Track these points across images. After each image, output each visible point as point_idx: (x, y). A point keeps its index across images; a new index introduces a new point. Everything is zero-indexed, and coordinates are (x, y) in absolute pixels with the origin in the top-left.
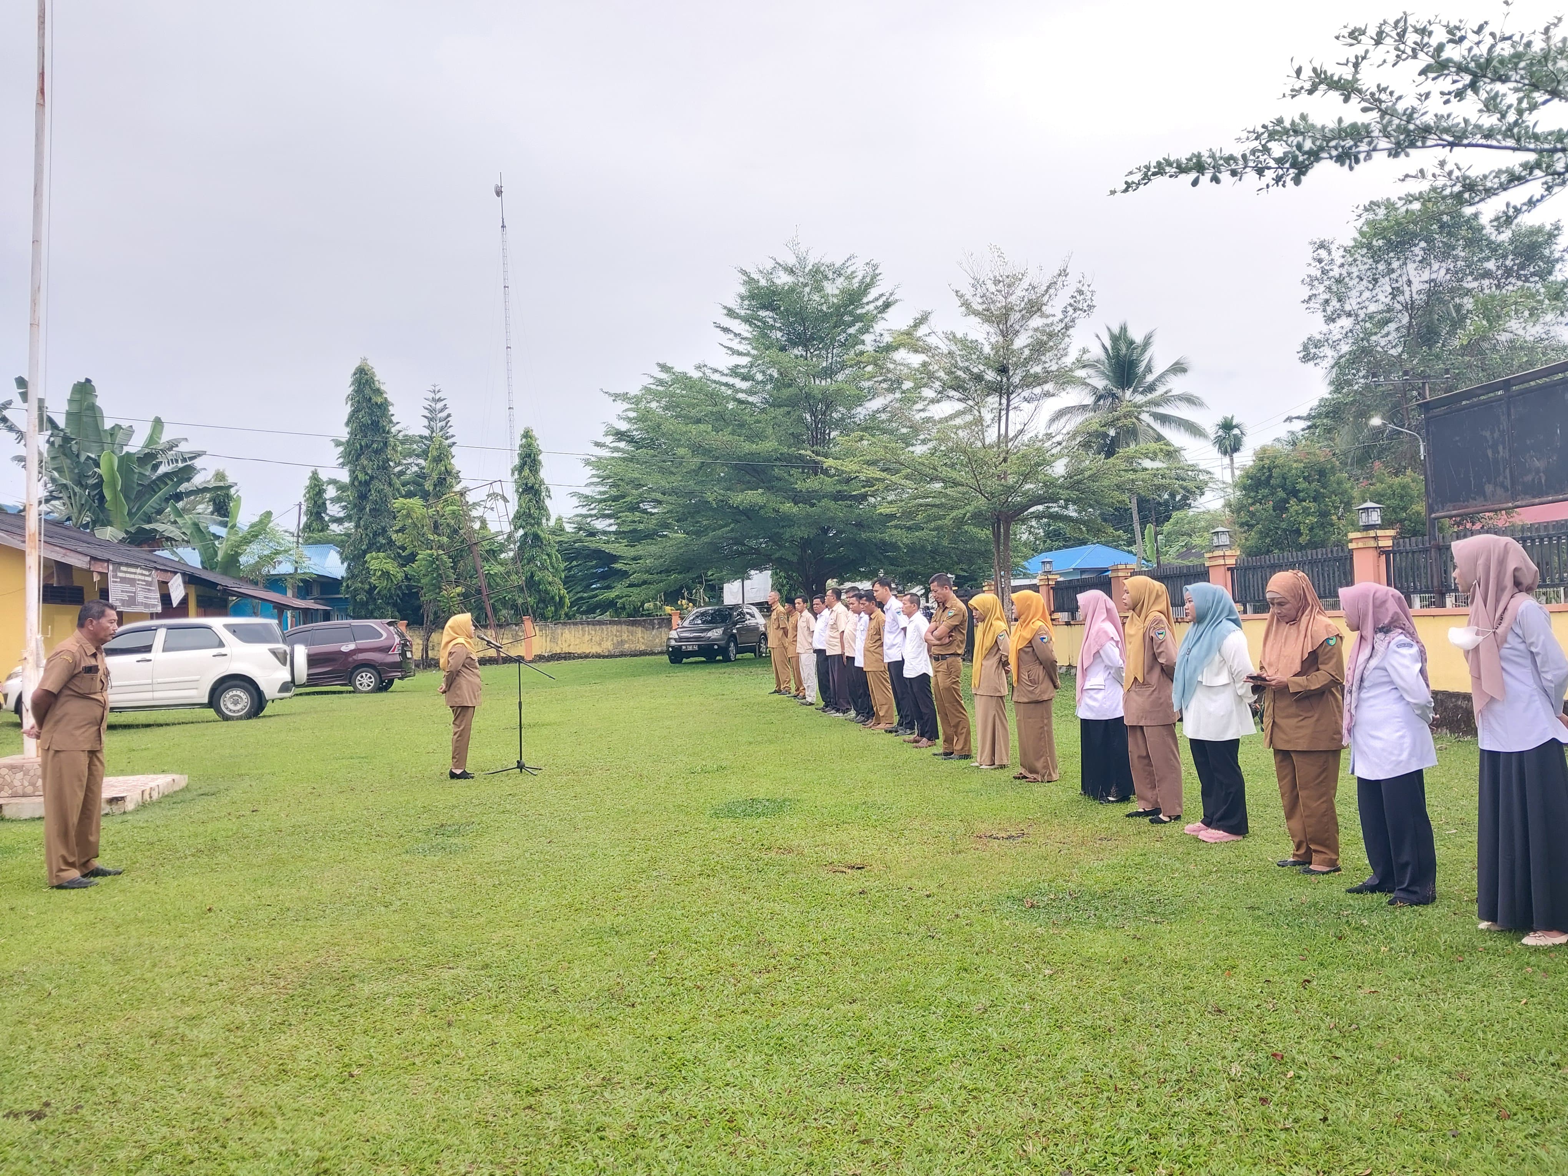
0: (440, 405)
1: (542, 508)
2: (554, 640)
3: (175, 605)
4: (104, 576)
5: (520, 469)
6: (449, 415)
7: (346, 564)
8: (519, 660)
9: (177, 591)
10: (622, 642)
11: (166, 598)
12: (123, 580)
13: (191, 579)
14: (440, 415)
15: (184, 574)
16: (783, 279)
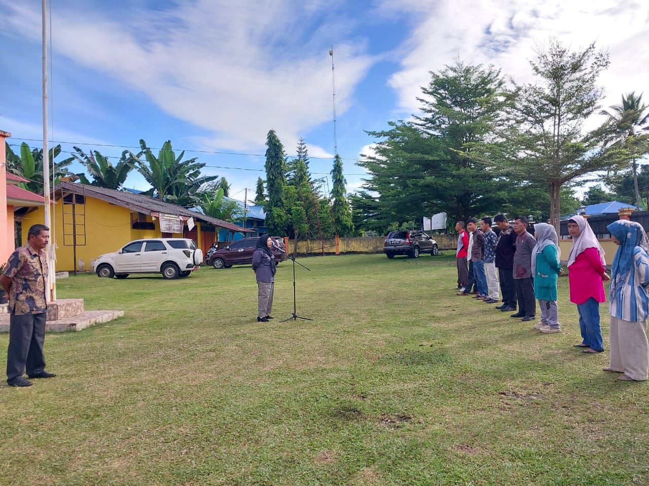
0: (303, 146)
1: (343, 188)
2: (348, 246)
3: (190, 230)
4: (158, 218)
5: (334, 171)
6: (307, 151)
7: (265, 214)
8: (334, 254)
9: (191, 225)
10: (377, 247)
11: (186, 227)
12: (166, 220)
13: (197, 220)
14: (303, 151)
15: (194, 218)
16: (451, 74)
